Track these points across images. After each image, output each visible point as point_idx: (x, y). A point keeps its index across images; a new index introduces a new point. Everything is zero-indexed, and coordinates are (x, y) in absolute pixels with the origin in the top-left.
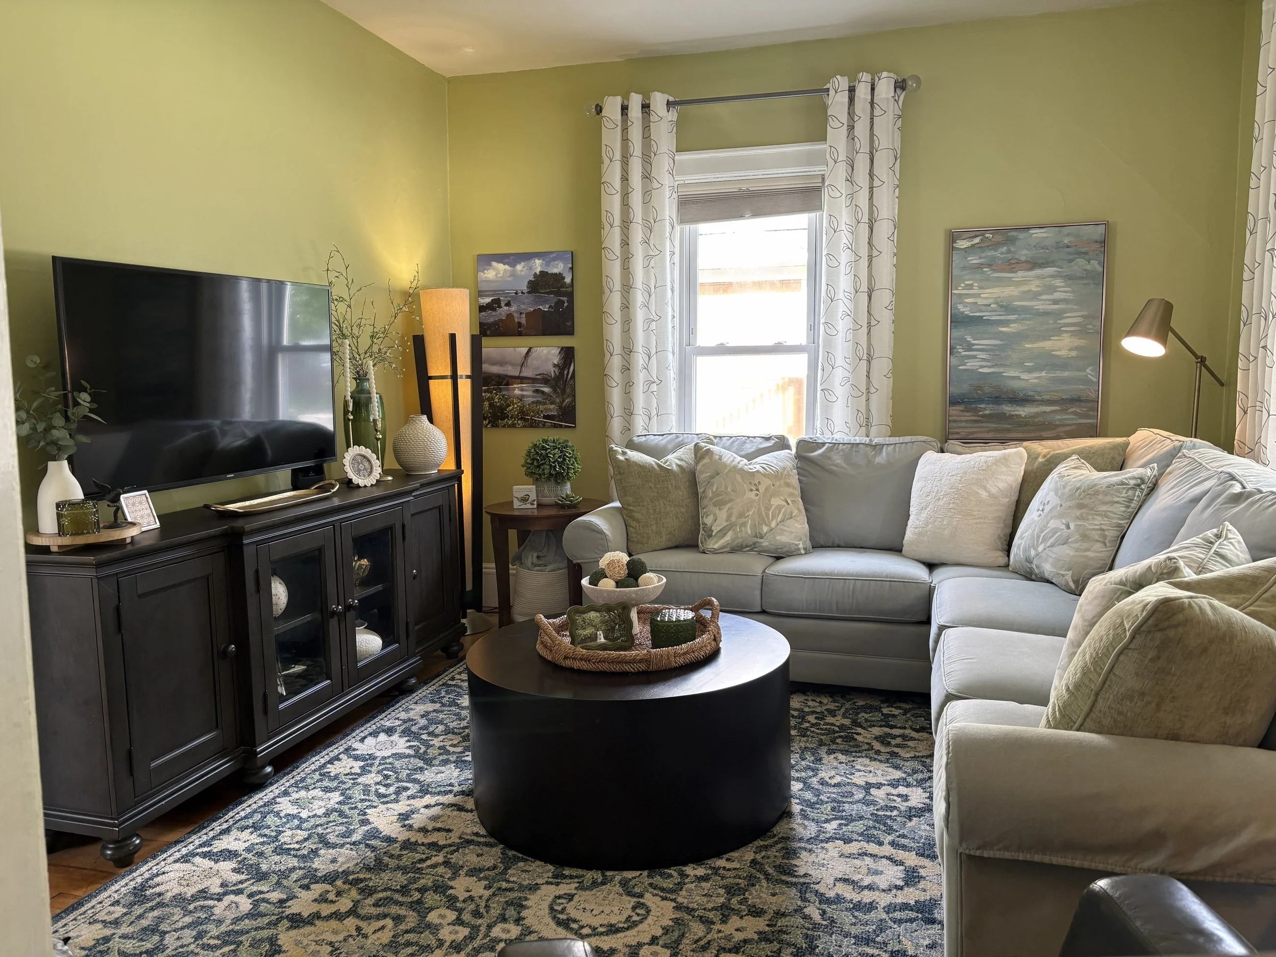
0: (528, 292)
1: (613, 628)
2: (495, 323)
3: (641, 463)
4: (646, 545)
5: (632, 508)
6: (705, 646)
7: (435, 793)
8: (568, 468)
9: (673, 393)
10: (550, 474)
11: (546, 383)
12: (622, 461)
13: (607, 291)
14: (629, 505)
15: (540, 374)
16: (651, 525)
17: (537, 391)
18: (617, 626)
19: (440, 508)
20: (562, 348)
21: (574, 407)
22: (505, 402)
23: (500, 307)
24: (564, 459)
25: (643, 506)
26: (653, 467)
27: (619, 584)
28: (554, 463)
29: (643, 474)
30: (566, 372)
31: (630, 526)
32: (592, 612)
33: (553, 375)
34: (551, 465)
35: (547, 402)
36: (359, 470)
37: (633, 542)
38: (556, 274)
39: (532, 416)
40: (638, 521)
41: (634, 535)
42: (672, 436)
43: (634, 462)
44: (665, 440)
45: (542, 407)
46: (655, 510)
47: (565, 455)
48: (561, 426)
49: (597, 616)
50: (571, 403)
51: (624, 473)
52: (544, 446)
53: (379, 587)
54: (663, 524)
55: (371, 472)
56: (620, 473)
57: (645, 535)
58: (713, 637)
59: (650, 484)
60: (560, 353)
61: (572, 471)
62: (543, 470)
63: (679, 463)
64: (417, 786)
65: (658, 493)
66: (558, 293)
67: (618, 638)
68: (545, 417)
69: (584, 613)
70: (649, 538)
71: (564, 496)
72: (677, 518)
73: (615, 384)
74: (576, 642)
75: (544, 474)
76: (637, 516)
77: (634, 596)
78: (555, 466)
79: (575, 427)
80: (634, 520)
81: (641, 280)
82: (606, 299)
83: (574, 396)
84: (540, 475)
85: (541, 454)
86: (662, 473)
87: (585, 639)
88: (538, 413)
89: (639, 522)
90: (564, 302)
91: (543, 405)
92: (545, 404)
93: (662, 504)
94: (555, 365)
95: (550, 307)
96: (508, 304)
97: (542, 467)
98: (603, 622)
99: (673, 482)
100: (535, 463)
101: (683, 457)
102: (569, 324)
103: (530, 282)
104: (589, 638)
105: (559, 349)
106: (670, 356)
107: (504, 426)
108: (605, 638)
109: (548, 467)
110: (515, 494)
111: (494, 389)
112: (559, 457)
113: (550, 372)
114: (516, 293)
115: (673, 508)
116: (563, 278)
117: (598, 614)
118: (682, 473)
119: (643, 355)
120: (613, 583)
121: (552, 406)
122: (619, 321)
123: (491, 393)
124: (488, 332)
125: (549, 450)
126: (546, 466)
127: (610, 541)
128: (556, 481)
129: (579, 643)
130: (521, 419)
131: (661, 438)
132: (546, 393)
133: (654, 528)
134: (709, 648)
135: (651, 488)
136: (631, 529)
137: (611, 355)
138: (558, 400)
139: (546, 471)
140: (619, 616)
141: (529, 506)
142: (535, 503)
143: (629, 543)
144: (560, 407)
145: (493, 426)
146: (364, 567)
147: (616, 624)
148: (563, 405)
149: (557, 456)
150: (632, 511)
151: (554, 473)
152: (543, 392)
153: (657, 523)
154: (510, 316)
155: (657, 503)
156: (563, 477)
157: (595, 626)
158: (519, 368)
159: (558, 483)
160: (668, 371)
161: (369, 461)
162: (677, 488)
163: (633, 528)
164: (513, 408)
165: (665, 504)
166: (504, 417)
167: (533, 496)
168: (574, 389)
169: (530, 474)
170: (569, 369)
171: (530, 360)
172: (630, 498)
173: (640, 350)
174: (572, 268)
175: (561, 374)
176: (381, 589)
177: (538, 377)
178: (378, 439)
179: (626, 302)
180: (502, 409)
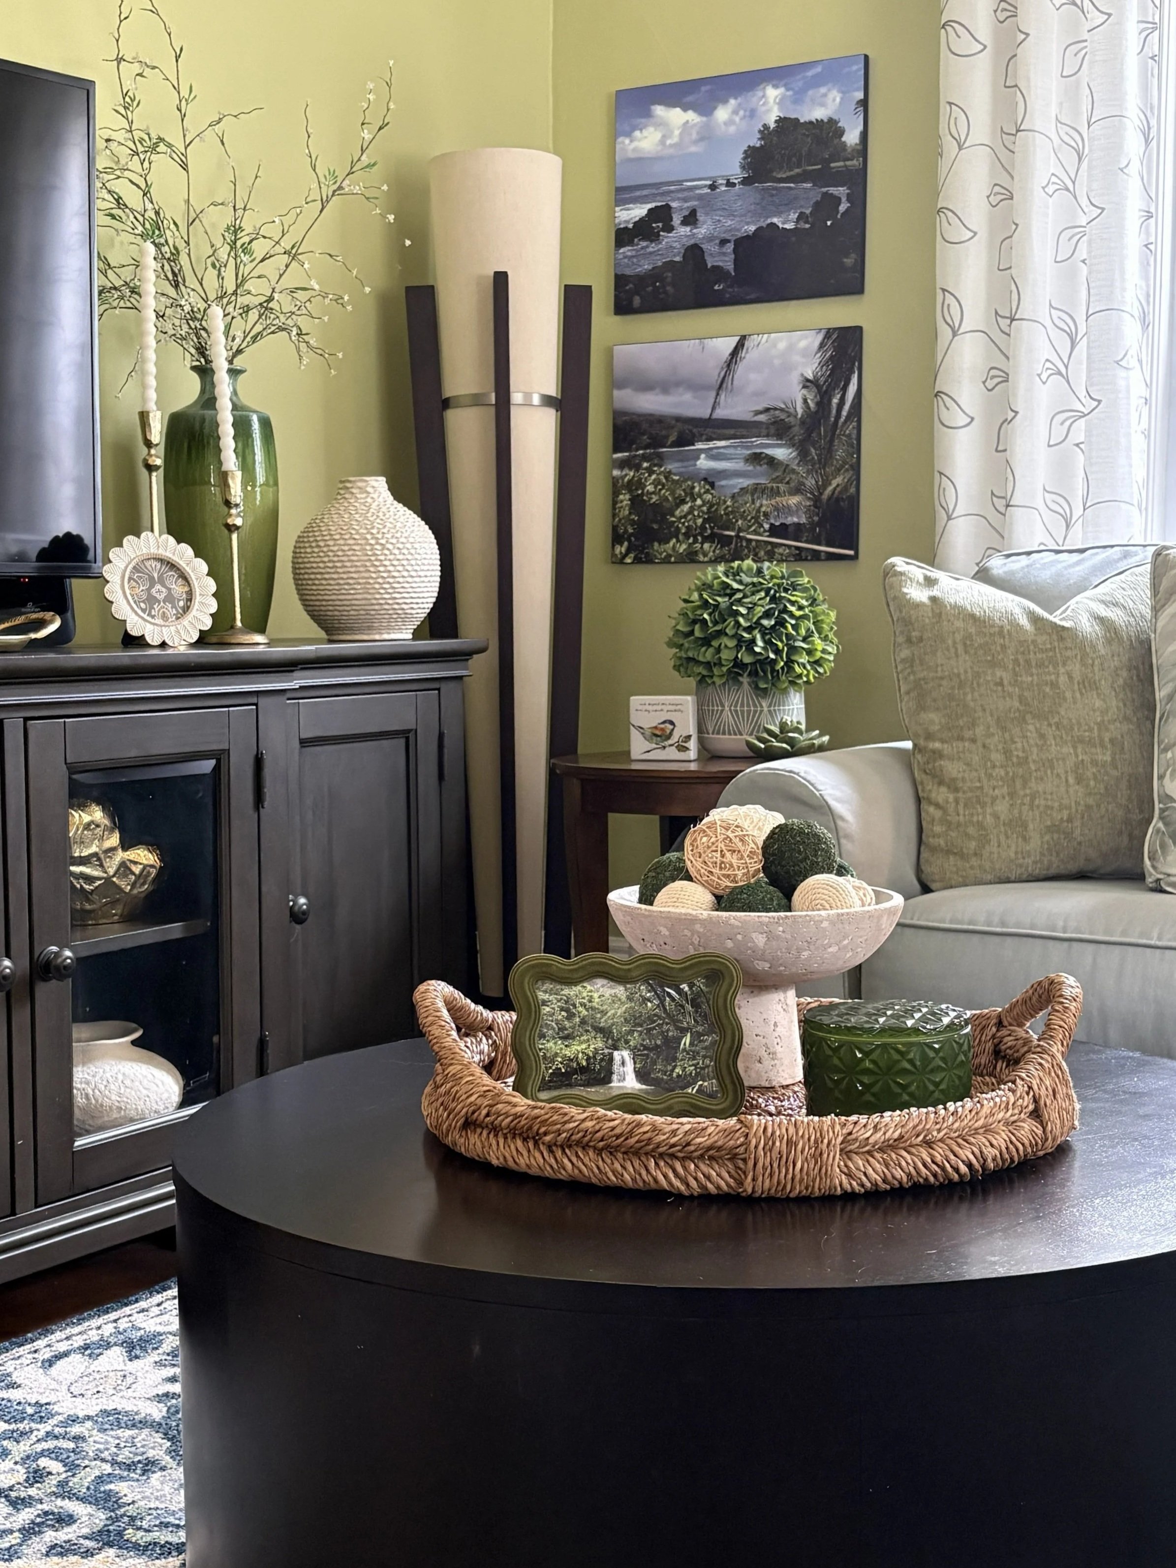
0: (745, 182)
1: (671, 1044)
2: (655, 275)
3: (977, 612)
4: (974, 862)
5: (937, 745)
6: (987, 1129)
7: (136, 1546)
8: (793, 650)
9: (1138, 443)
10: (738, 664)
11: (779, 436)
12: (918, 606)
13: (949, 146)
14: (929, 737)
15: (767, 410)
16: (994, 799)
17: (756, 458)
18: (687, 1040)
19: (407, 736)
20: (829, 332)
21: (854, 502)
22: (673, 493)
23: (669, 229)
24: (781, 623)
25: (973, 741)
26: (1014, 624)
27: (723, 902)
28: (749, 630)
29: (979, 640)
30: (835, 401)
31: (930, 802)
32: (600, 982)
33: (800, 411)
34: (740, 639)
35: (782, 487)
36: (151, 600)
37: (934, 850)
38: (819, 124)
39: (740, 530)
40: (953, 786)
41: (938, 829)
42: (1110, 551)
43: (955, 606)
44: (1088, 564)
45: (766, 504)
46: (1007, 753)
47: (785, 610)
48: (816, 556)
49: (615, 998)
50: (846, 489)
51: (921, 640)
52: (727, 586)
53: (174, 930)
54: (1033, 797)
55: (186, 609)
56: (909, 640)
57: (971, 830)
58: (1027, 1100)
59: (999, 673)
60: (822, 345)
61: (804, 659)
62: (718, 650)
63: (1104, 612)
64: (100, 1518)
65: (1021, 699)
66: (823, 177)
67: (686, 1081)
68: (774, 531)
69: (571, 982)
70: (984, 840)
71: (777, 730)
72: (1079, 780)
73: (963, 420)
74: (533, 1083)
75: (719, 664)
76: (952, 769)
77: (760, 940)
78: (753, 641)
79: (855, 557)
80: (941, 783)
81: (1054, 110)
82: (945, 171)
83: (856, 468)
84: (708, 665)
85: (717, 606)
86: (1040, 639)
87: (568, 1075)
88: (756, 518)
89: (956, 790)
90: (838, 200)
91: (770, 497)
92: (775, 493)
93: (1032, 735)
94: (807, 383)
95: (801, 217)
96: (691, 219)
97: (715, 643)
98: (634, 1020)
99: (1076, 668)
100: (698, 633)
101: (1119, 596)
102: (849, 261)
103: (751, 152)
104: (582, 1070)
105: (820, 337)
106: (1131, 330)
107: (666, 561)
108: (642, 1075)
109: (732, 643)
110: (637, 718)
111: (644, 458)
112: (767, 615)
113: (793, 402)
114: (713, 187)
115: (1067, 750)
116: (841, 132)
117: (620, 991)
118: (1109, 642)
119: (1054, 333)
120: (709, 898)
121: (794, 500)
122: (983, 235)
123: (638, 467)
124: (637, 301)
125: (739, 595)
126: (725, 641)
127: (847, 836)
128: (757, 687)
129: (546, 1086)
130: (710, 538)
131: (1076, 557)
132: (780, 463)
133: (1002, 807)
134: (1000, 1140)
135: (1001, 684)
136: (931, 809)
137: (955, 334)
138: (810, 482)
139: (726, 655)
140: (695, 1004)
141: (673, 753)
142: (693, 744)
143: (925, 855)
144: (817, 501)
145: (637, 561)
146: (137, 869)
147: (684, 1031)
148: (825, 496)
149: (759, 611)
150: (938, 755)
151: (748, 659)
152: (771, 461)
153: (1012, 795)
154: (694, 252)
155: (1016, 731)
156: (776, 675)
157: (604, 1032)
158: (714, 394)
159: (764, 693)
160: (1122, 373)
161: (184, 577)
162: (1088, 685)
163: (937, 806)
164: (692, 509)
165: (1042, 736)
166: (667, 533)
167: (687, 724)
168: (856, 448)
169: (685, 664)
170: (845, 389)
171: (741, 369)
172: (933, 716)
173: (1043, 314)
174: (864, 103)
175: (823, 403)
176: (177, 935)
177: (762, 418)
178: (231, 528)
179: (1005, 180)
180: (661, 512)
